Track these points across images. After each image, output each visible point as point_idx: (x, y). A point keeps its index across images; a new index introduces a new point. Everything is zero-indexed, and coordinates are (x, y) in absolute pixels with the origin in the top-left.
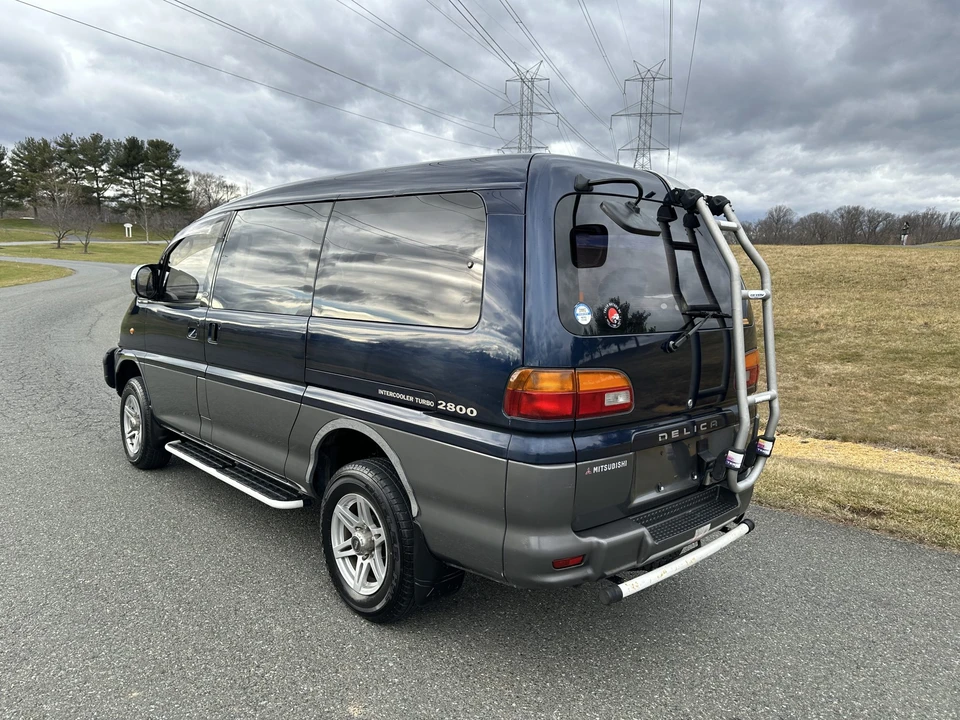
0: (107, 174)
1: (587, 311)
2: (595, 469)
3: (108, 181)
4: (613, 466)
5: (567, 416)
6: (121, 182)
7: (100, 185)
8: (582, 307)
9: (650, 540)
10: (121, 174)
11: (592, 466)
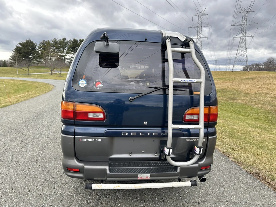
0: (67, 51)
1: (85, 82)
2: (83, 140)
3: (67, 53)
4: (93, 140)
5: (71, 119)
6: (71, 53)
7: (65, 55)
8: (82, 81)
9: (108, 172)
10: (71, 51)
11: (82, 139)
